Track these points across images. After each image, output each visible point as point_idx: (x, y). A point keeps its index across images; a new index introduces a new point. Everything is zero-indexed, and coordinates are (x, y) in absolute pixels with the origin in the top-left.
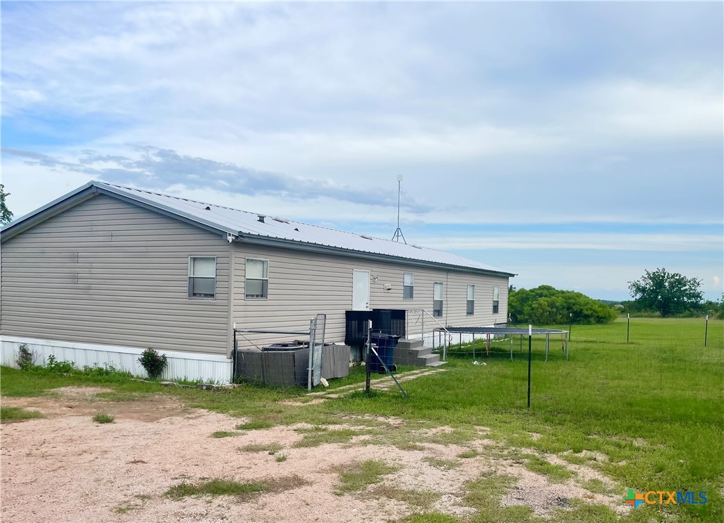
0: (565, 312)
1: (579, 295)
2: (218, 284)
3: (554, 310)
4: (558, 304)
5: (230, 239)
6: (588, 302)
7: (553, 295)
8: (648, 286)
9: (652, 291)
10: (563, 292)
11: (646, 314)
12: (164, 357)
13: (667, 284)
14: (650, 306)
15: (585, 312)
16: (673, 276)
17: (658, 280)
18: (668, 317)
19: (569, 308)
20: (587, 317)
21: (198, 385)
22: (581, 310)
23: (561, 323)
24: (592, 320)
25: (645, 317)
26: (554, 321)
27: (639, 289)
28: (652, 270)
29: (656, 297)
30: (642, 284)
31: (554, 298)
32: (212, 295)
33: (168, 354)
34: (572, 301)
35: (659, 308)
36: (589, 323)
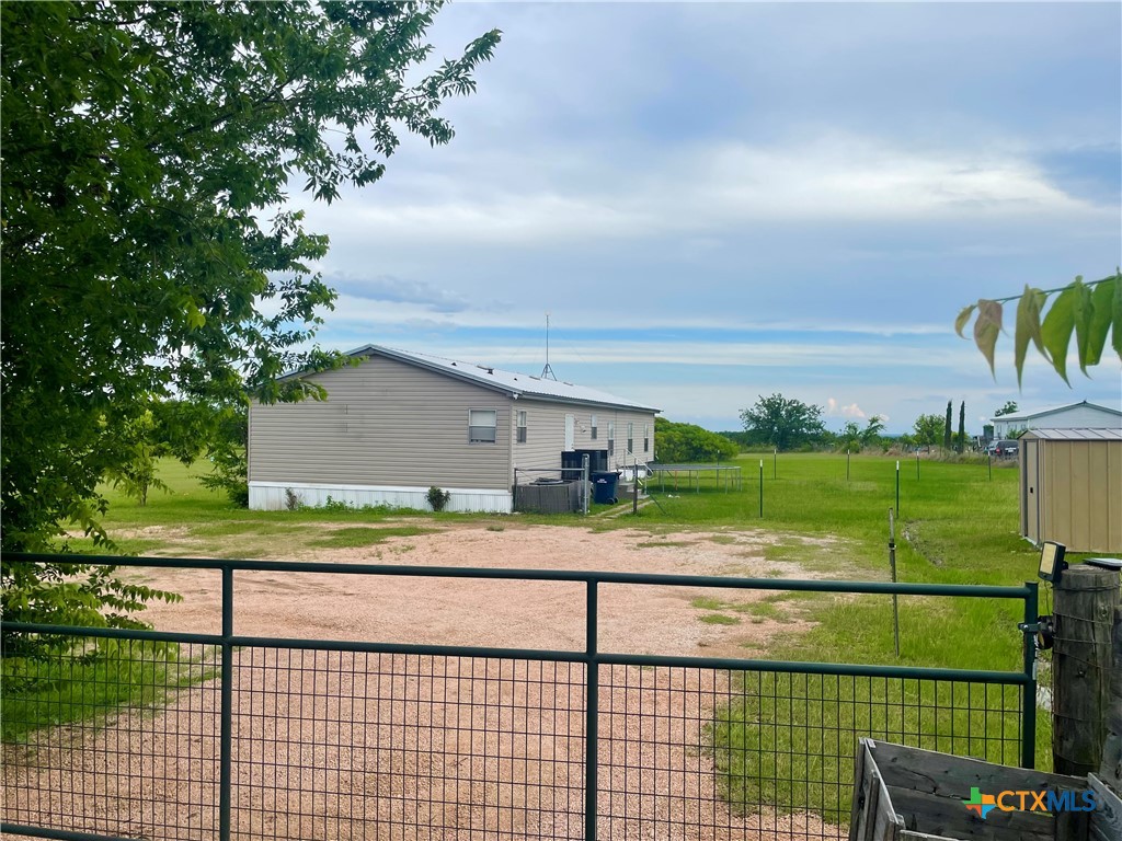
0: (684, 448)
1: (697, 429)
2: (498, 432)
3: (672, 446)
4: (675, 439)
5: (516, 396)
6: (708, 436)
7: (669, 428)
8: (762, 415)
9: (768, 421)
10: (678, 425)
11: (759, 449)
12: (448, 494)
13: (783, 413)
14: (766, 440)
15: (707, 448)
16: (790, 404)
17: (773, 407)
18: (786, 452)
19: (687, 444)
20: (708, 453)
21: (482, 514)
22: (701, 446)
23: (679, 461)
24: (713, 456)
25: (760, 452)
26: (672, 459)
27: (753, 419)
28: (767, 396)
29: (772, 428)
30: (756, 412)
31: (670, 432)
32: (493, 441)
33: (451, 490)
34: (691, 435)
35: (775, 442)
36: (711, 461)
